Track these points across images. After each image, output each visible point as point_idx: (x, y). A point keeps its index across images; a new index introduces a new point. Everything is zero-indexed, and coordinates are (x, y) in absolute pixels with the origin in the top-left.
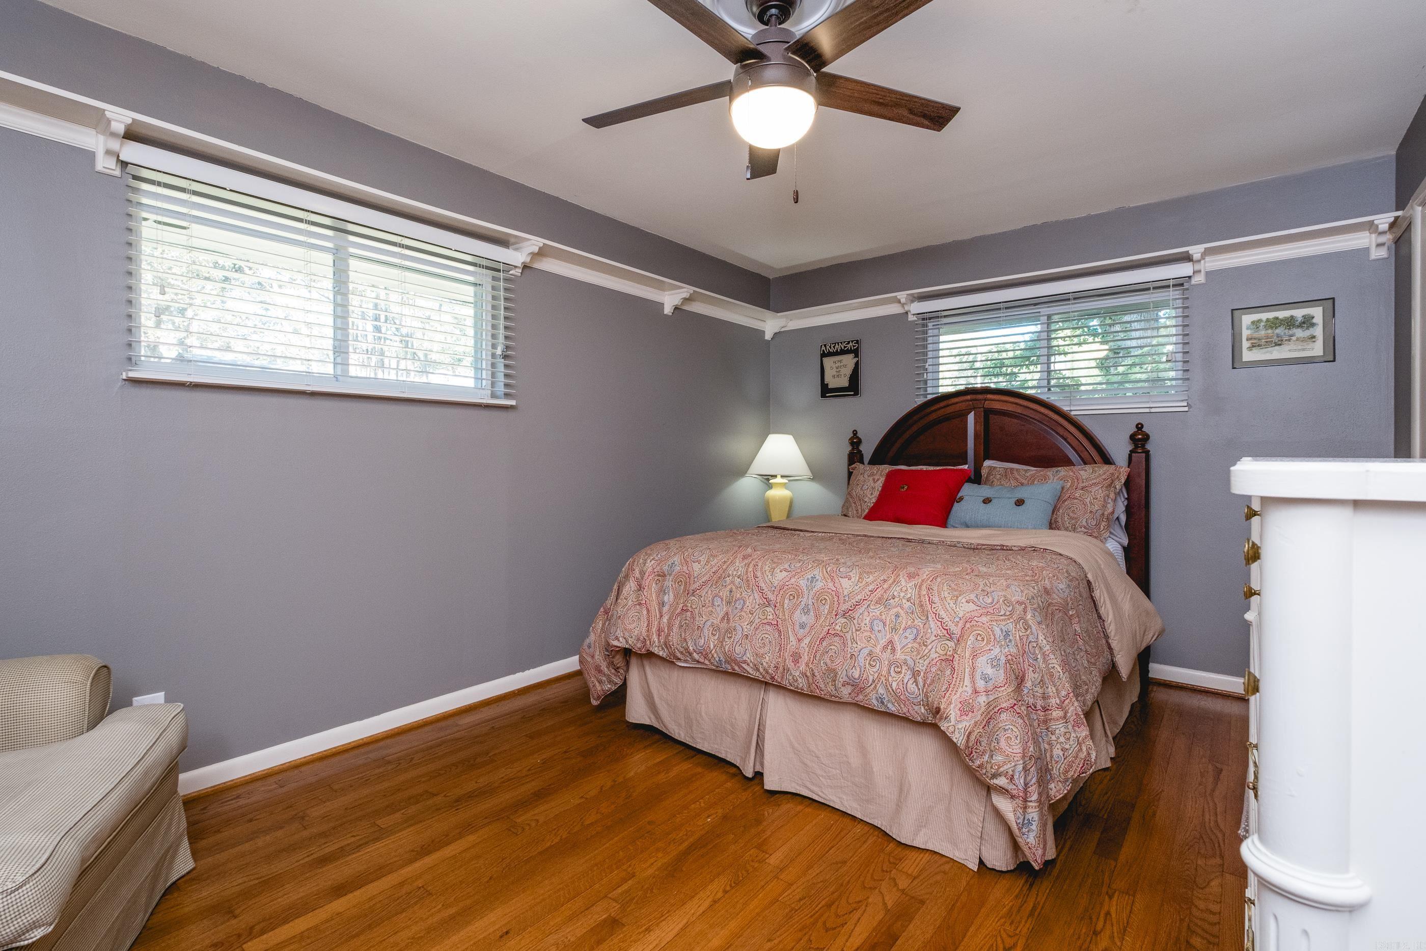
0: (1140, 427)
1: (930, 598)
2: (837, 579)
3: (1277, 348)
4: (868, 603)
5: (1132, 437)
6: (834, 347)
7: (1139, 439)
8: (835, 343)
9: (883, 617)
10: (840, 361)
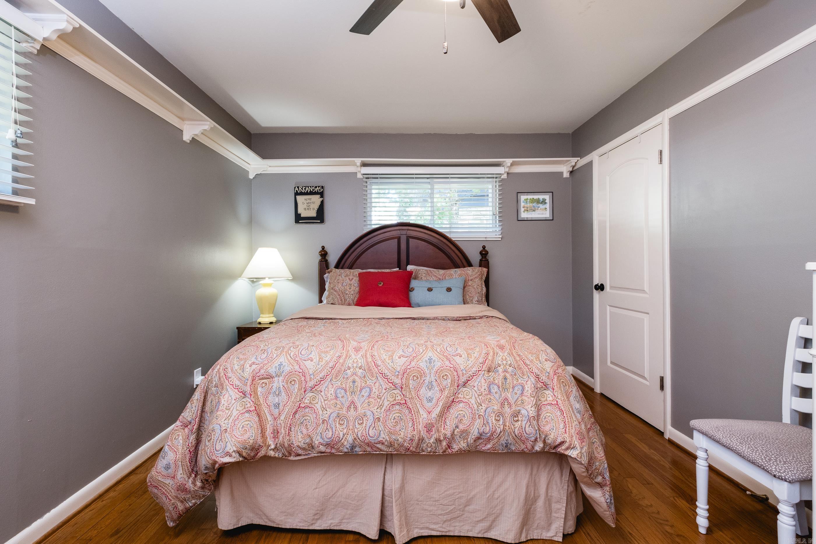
0: (484, 247)
1: (375, 363)
2: (301, 363)
3: (534, 212)
4: (331, 378)
5: (481, 253)
6: (305, 189)
7: (483, 253)
8: (306, 187)
9: (344, 386)
10: (310, 199)
